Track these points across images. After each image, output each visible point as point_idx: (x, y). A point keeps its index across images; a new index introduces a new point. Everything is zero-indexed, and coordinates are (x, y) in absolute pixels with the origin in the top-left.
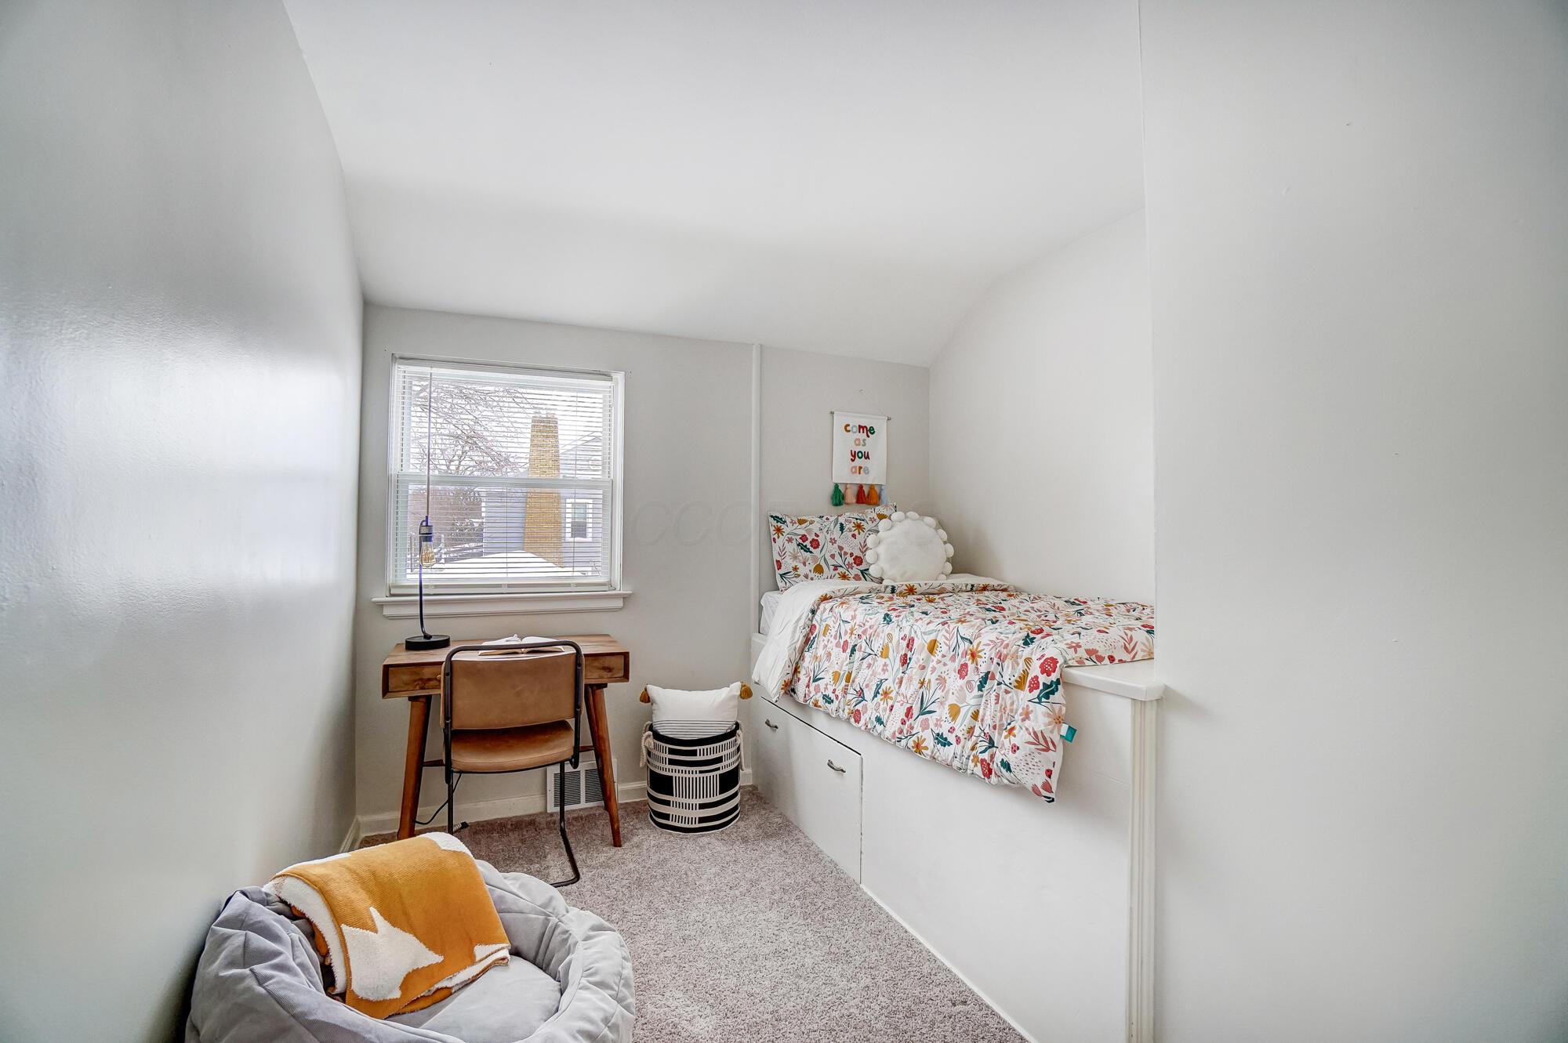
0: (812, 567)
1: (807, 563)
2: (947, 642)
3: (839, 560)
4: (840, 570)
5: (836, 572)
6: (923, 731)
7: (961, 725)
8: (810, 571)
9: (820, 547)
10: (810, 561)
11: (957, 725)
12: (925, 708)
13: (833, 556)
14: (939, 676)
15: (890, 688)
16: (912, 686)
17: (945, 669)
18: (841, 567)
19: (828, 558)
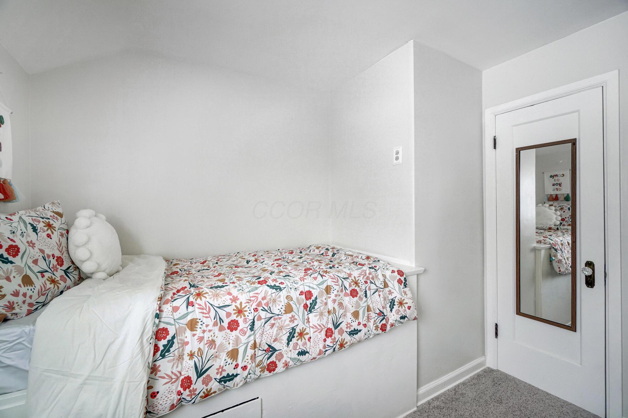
0: (19, 280)
1: (11, 277)
2: (337, 284)
3: (43, 265)
4: (47, 275)
5: (45, 278)
6: (341, 336)
7: (363, 318)
8: (20, 285)
9: (20, 254)
10: (14, 274)
11: (360, 320)
12: (336, 324)
13: (35, 262)
14: (339, 303)
15: (303, 328)
16: (324, 317)
17: (340, 297)
18: (47, 271)
19: (31, 265)
